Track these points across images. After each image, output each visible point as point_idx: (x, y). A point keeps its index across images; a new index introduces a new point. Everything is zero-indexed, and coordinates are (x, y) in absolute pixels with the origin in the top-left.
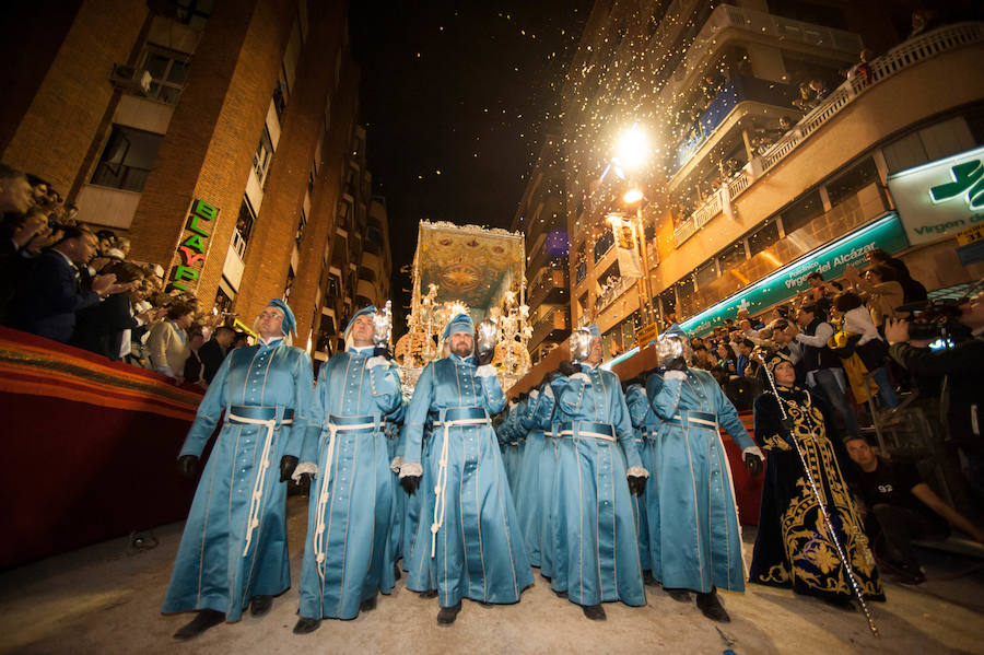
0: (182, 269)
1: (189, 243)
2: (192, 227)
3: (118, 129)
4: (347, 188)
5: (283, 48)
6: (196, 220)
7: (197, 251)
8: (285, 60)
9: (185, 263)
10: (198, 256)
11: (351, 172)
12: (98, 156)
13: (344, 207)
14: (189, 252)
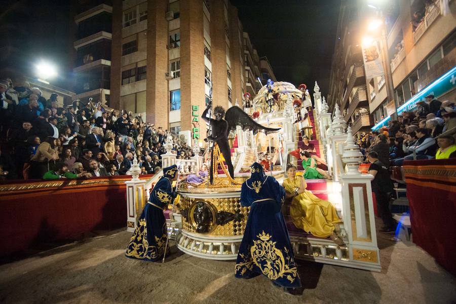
0: (195, 129)
1: (195, 120)
2: (194, 115)
3: (171, 92)
4: (246, 63)
5: (202, 34)
6: (194, 112)
7: (197, 122)
8: (204, 36)
9: (195, 127)
10: (198, 123)
11: (246, 56)
12: (169, 102)
13: (247, 72)
14: (195, 123)
